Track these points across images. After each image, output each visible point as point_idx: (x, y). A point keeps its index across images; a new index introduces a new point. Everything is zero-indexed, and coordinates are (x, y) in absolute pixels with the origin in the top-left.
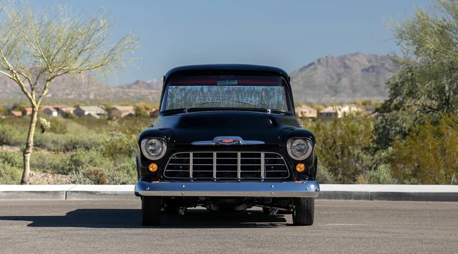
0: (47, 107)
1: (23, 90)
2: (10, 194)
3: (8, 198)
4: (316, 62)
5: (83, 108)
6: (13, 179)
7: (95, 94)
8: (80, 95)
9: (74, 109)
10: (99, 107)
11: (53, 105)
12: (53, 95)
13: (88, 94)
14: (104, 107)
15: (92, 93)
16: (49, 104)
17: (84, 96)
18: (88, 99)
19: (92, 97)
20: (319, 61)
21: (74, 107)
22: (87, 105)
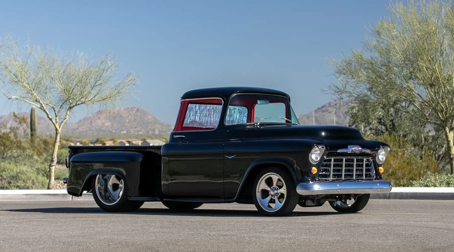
0: (121, 140)
1: (48, 117)
2: (28, 196)
3: (27, 199)
4: (328, 105)
5: (148, 141)
6: (43, 187)
7: (159, 131)
8: (148, 132)
9: (142, 142)
10: (161, 140)
11: (126, 139)
12: (127, 132)
13: (154, 130)
14: (164, 140)
15: (157, 130)
16: (123, 139)
17: (151, 133)
18: (154, 134)
19: (157, 132)
20: (329, 104)
21: (142, 140)
22: (152, 139)
